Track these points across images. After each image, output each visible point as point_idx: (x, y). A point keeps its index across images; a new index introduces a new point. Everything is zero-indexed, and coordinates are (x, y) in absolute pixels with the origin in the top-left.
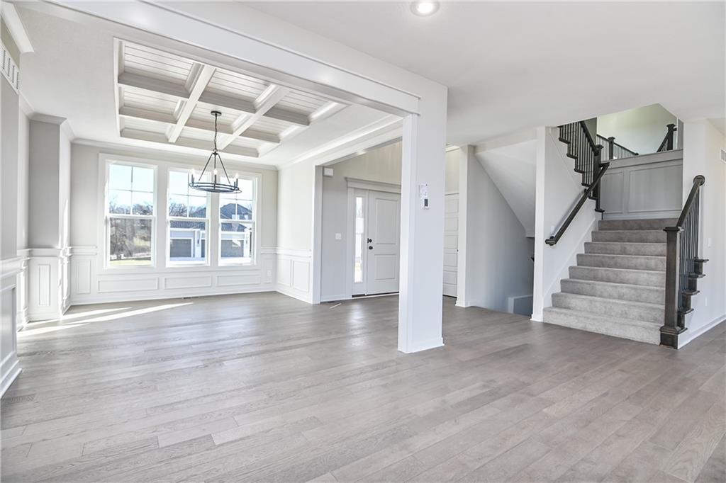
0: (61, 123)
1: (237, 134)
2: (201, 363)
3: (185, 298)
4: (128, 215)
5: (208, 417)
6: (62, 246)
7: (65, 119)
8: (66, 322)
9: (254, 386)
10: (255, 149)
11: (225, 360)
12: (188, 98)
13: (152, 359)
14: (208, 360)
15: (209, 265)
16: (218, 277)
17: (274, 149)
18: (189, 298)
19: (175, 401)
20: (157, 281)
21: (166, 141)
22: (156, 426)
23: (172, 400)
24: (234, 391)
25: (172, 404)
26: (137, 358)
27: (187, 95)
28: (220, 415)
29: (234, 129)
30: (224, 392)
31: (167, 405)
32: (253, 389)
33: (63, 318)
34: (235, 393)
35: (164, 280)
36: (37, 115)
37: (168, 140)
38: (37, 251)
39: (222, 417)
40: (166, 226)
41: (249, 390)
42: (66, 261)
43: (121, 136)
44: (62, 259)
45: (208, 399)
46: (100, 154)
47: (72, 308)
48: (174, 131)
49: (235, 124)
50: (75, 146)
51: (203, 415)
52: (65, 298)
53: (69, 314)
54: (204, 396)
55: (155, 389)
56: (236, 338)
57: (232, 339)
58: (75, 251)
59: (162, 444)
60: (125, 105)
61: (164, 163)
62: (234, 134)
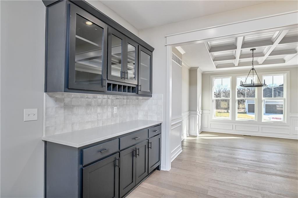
0: (197, 69)
1: (267, 56)
2: (237, 169)
3: (244, 135)
4: (221, 98)
5: (229, 193)
6: (199, 111)
7: (198, 67)
8: (199, 137)
9: (257, 189)
10: (283, 59)
11: (249, 171)
12: (236, 49)
13: (219, 160)
14: (241, 168)
15: (257, 121)
16: (262, 127)
17: (294, 56)
18: (246, 136)
19: (220, 180)
20: (232, 126)
21: (234, 66)
22: (210, 186)
23: (219, 179)
24: (246, 187)
25: (218, 181)
26: (214, 157)
27: (236, 48)
28: (235, 194)
29: (265, 54)
30: (241, 185)
31: (216, 180)
32: (256, 191)
33: (198, 135)
34: (246, 188)
35: (235, 126)
36: (191, 68)
37: (235, 65)
38: (192, 112)
39: (235, 196)
40: (236, 102)
41: (254, 190)
42: (200, 115)
43: (217, 68)
44: (199, 115)
45: (233, 186)
46: (211, 76)
47: (202, 132)
48: (236, 62)
49: (265, 51)
50: (203, 74)
51: (228, 191)
52: (200, 128)
53: (201, 134)
54: (232, 184)
55: (215, 172)
56: (260, 162)
57: (258, 162)
58: (203, 112)
59: (209, 194)
60: (215, 58)
61: (234, 75)
62: (265, 56)
